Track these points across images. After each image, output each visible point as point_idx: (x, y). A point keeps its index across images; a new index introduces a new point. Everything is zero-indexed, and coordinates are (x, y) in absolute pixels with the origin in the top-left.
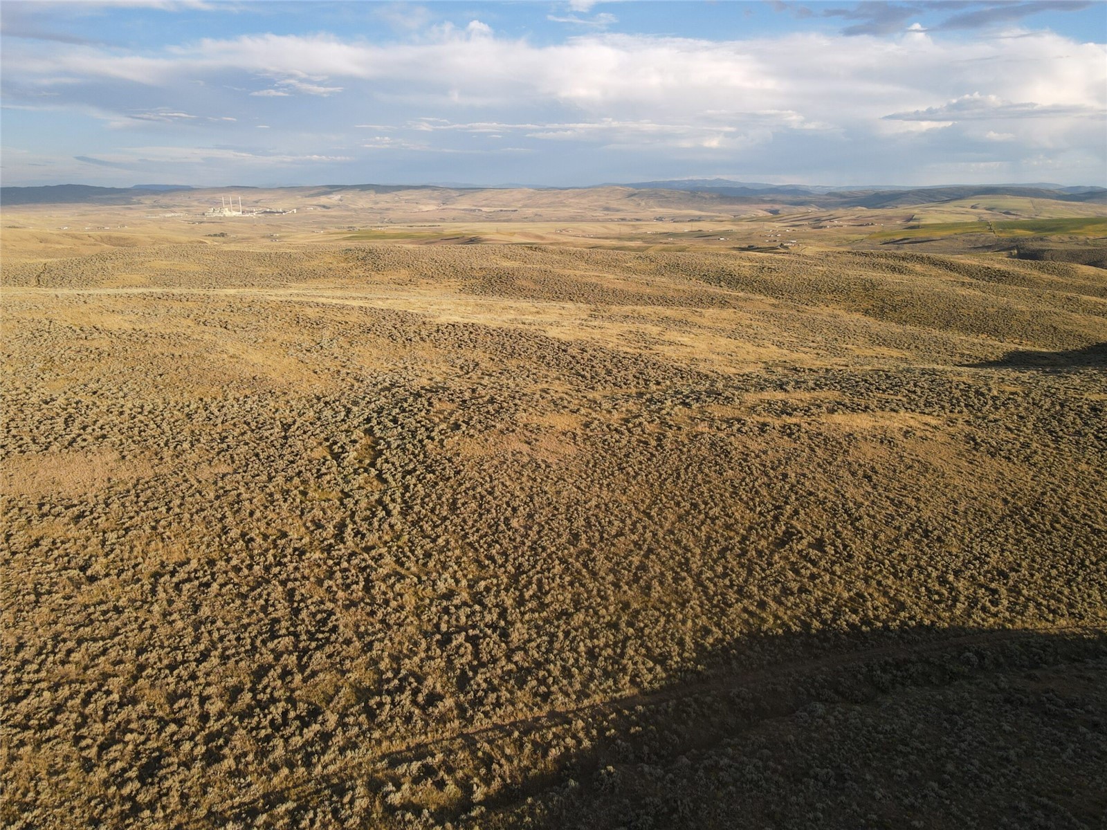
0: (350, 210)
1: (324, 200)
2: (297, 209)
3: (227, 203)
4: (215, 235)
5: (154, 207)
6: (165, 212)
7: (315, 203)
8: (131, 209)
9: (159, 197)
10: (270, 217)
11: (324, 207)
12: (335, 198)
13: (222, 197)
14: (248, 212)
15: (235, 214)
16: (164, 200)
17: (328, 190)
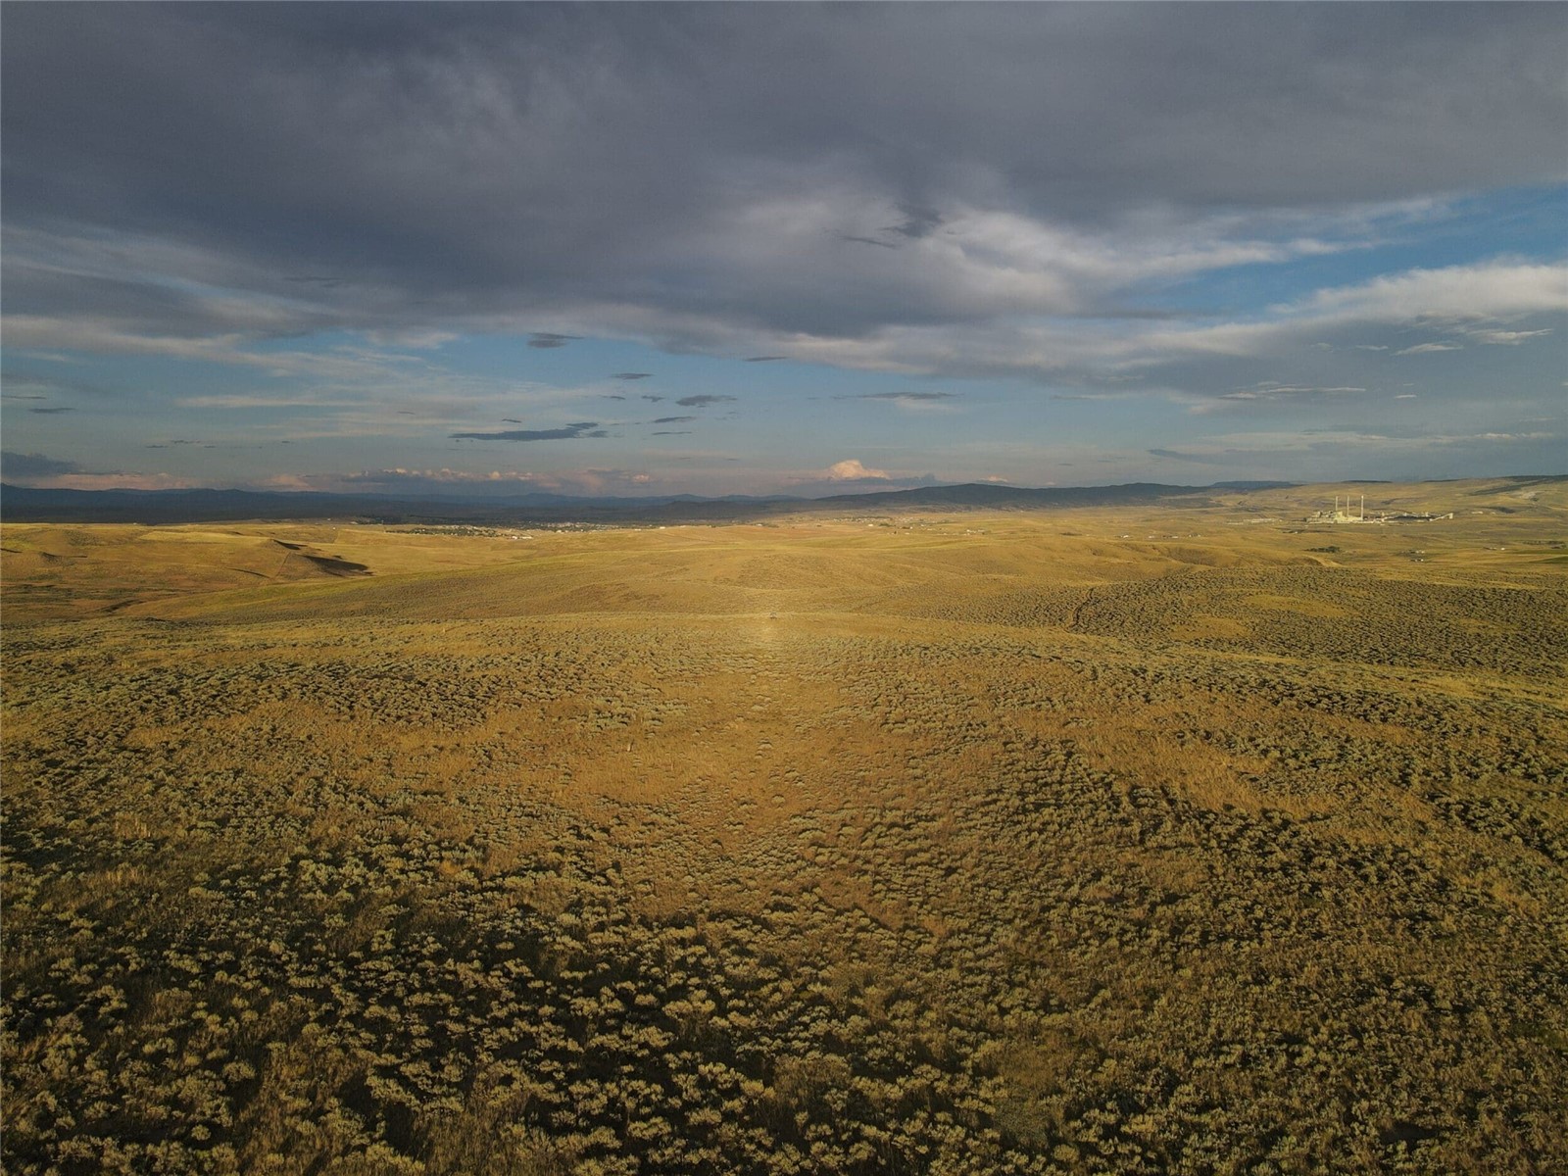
0: (1553, 515)
1: (1503, 499)
2: (1455, 513)
3: (1342, 504)
4: (1321, 550)
5: (1237, 510)
6: (1252, 517)
7: (1487, 503)
8: (1207, 513)
9: (1247, 497)
10: (1407, 524)
11: (1503, 509)
12: (1525, 495)
13: (1335, 496)
14: (1372, 517)
15: (1351, 519)
16: (1250, 499)
17: (1512, 483)
